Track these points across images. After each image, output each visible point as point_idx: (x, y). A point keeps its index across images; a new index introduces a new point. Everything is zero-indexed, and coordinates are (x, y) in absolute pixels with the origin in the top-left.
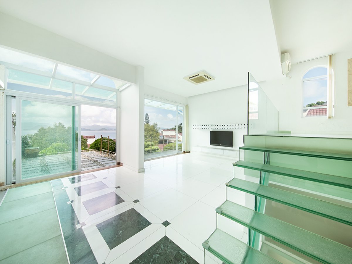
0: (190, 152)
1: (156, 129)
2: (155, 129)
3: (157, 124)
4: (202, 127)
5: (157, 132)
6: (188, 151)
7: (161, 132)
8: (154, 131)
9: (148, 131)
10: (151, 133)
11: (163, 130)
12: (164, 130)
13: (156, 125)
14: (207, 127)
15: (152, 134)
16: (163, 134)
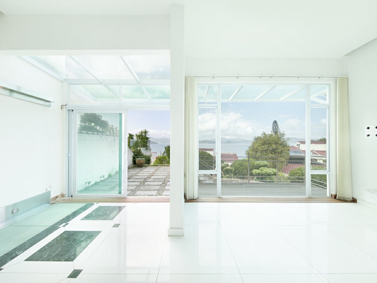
1: (284, 141)
2: (282, 140)
3: (285, 133)
5: (284, 145)
7: (297, 145)
8: (278, 143)
9: (270, 143)
10: (274, 146)
11: (300, 142)
13: (283, 134)
15: (276, 149)
16: (300, 149)
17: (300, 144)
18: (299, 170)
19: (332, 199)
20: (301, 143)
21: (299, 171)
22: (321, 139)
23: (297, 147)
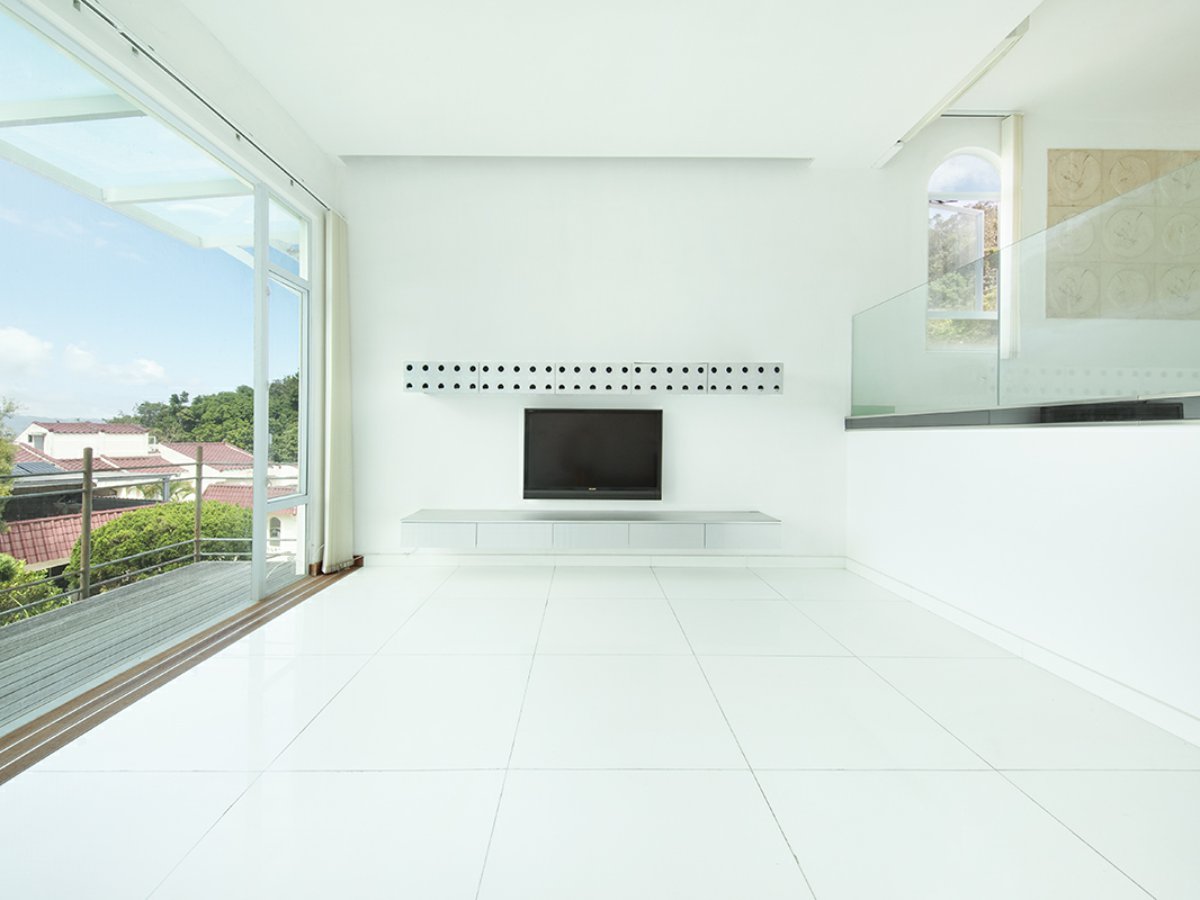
0: (358, 563)
4: (481, 378)
6: (347, 557)
7: (30, 438)
11: (45, 426)
12: (56, 427)
14: (516, 378)
16: (47, 451)
17: (44, 435)
18: (126, 526)
19: (315, 579)
20: (51, 431)
21: (126, 532)
22: (115, 419)
23: (32, 445)
